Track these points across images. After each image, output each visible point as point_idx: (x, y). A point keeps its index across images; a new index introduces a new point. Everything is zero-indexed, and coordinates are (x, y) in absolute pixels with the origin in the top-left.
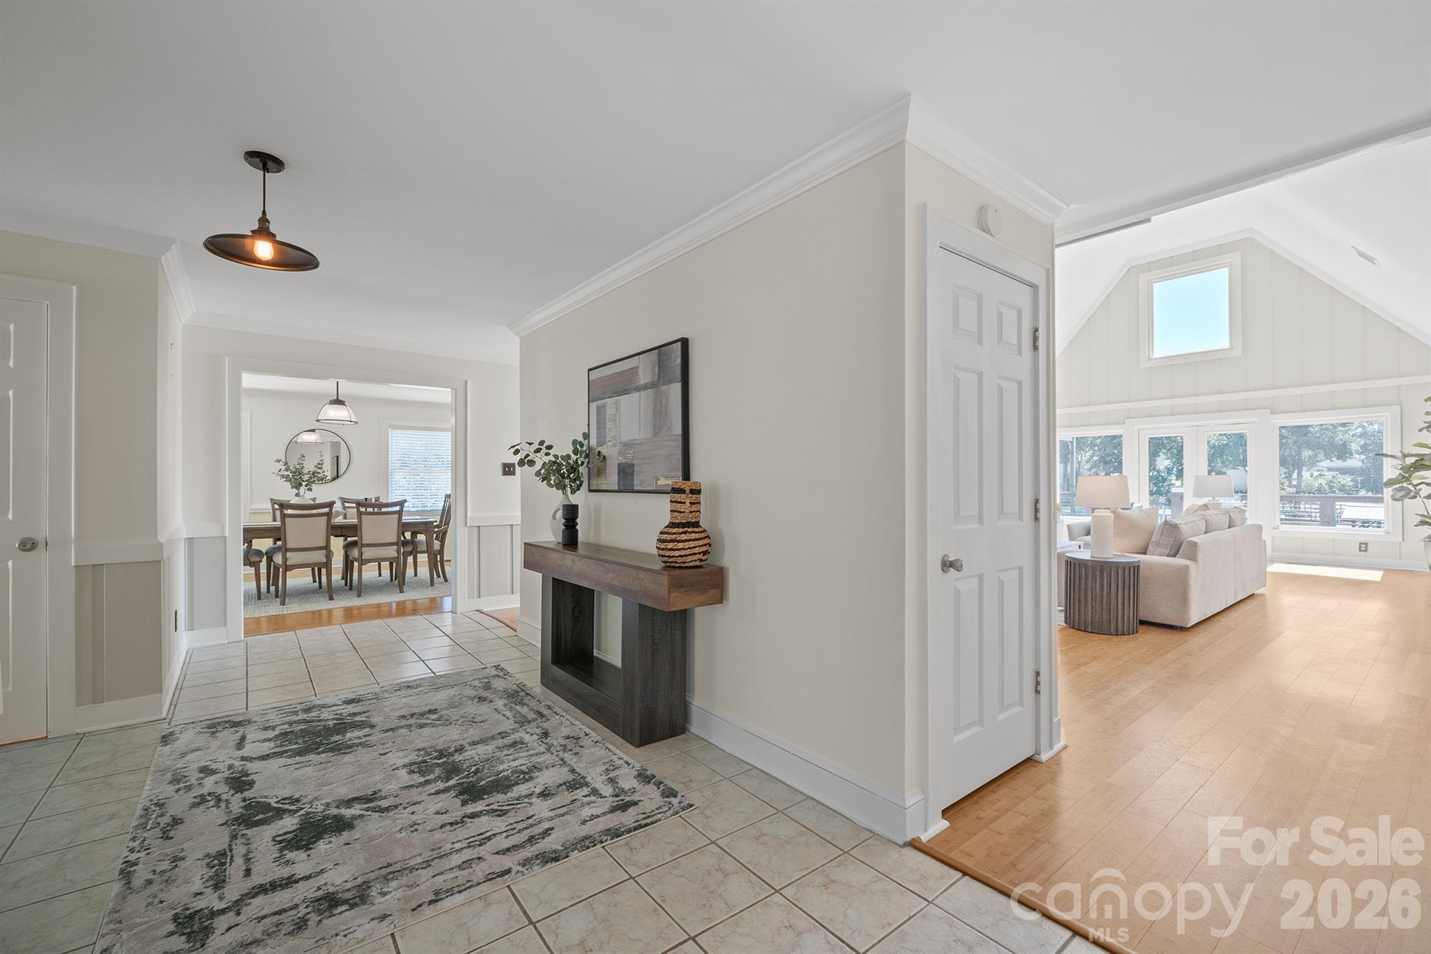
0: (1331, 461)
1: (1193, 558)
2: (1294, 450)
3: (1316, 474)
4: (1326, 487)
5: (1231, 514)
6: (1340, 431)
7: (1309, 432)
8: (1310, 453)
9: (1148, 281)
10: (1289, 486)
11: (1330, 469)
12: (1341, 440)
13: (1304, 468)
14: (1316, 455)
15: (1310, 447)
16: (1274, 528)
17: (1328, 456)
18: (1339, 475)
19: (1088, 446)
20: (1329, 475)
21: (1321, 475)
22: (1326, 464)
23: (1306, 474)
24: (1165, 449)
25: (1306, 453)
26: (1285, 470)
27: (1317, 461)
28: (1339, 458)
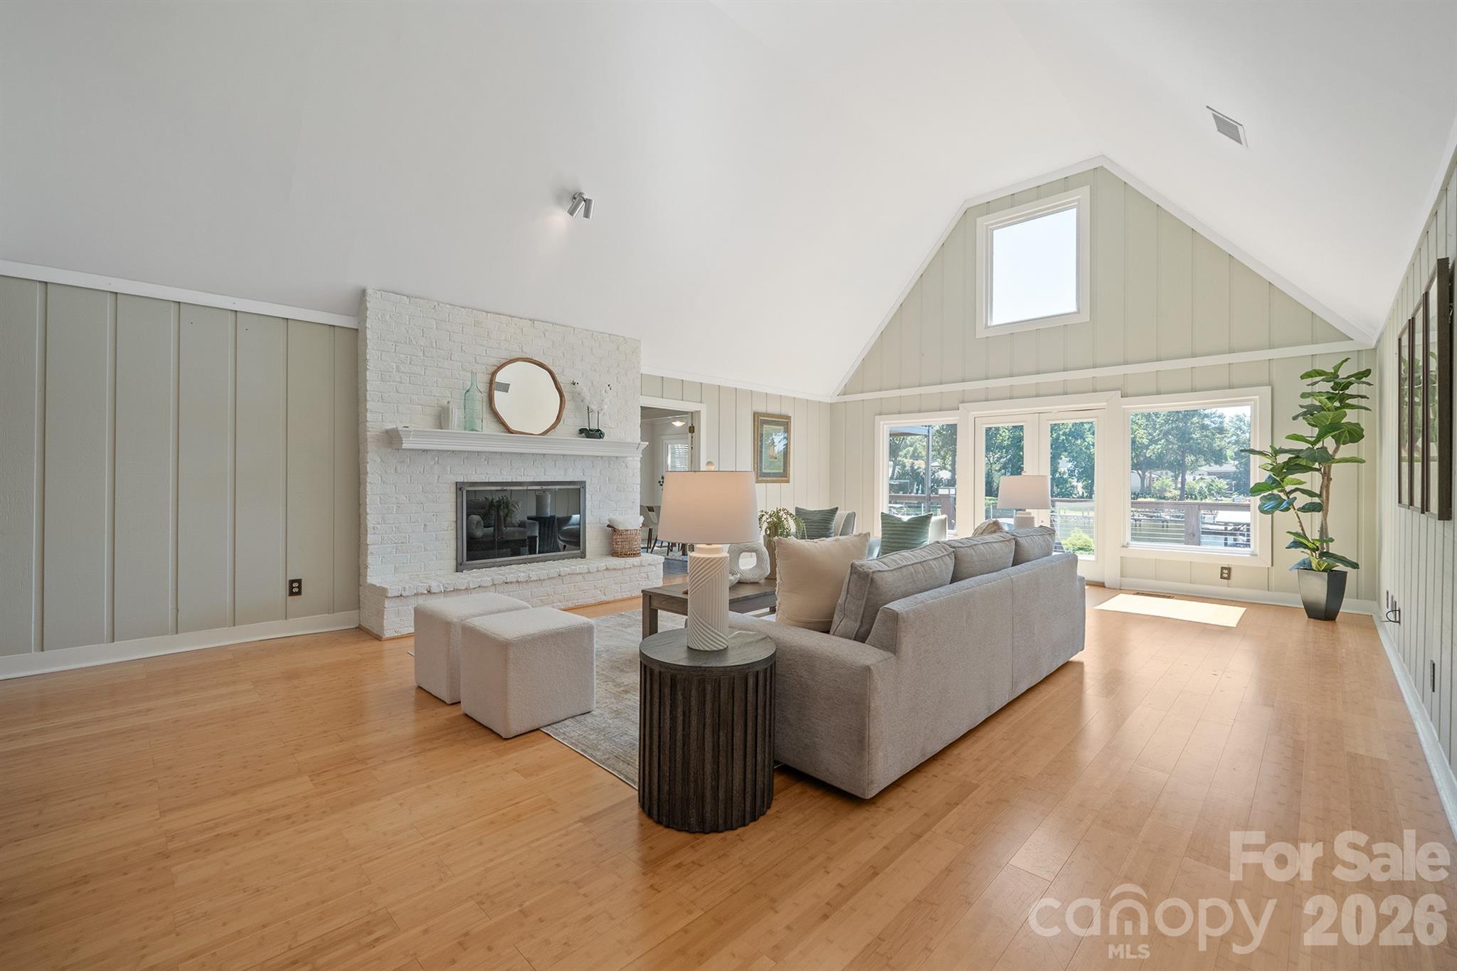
0: (1210, 466)
1: (891, 645)
2: (1180, 455)
3: (1198, 477)
4: (1206, 490)
5: (1021, 540)
6: (1218, 438)
7: (1192, 438)
8: (1193, 458)
9: (987, 226)
10: (1174, 489)
11: (1209, 474)
12: (1219, 446)
13: (1188, 472)
14: (1197, 460)
15: (1192, 452)
16: (1123, 546)
17: (1208, 462)
18: (1217, 479)
19: (997, 447)
20: (1208, 479)
21: (1202, 479)
22: (1205, 469)
23: (1189, 478)
24: (1065, 451)
25: (1190, 458)
26: (1172, 474)
27: (1199, 466)
28: (1216, 463)
